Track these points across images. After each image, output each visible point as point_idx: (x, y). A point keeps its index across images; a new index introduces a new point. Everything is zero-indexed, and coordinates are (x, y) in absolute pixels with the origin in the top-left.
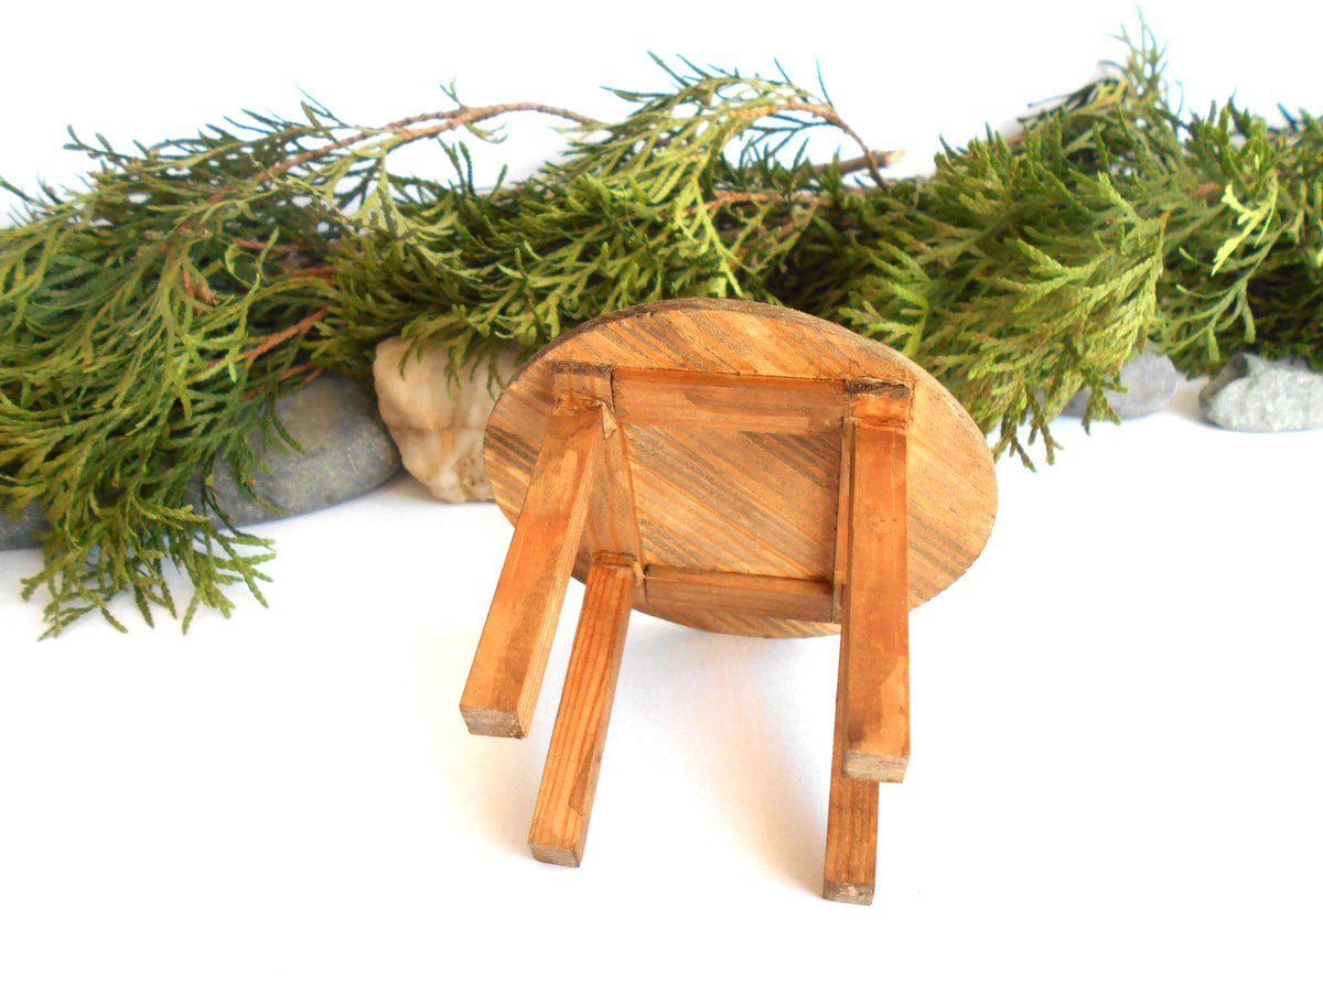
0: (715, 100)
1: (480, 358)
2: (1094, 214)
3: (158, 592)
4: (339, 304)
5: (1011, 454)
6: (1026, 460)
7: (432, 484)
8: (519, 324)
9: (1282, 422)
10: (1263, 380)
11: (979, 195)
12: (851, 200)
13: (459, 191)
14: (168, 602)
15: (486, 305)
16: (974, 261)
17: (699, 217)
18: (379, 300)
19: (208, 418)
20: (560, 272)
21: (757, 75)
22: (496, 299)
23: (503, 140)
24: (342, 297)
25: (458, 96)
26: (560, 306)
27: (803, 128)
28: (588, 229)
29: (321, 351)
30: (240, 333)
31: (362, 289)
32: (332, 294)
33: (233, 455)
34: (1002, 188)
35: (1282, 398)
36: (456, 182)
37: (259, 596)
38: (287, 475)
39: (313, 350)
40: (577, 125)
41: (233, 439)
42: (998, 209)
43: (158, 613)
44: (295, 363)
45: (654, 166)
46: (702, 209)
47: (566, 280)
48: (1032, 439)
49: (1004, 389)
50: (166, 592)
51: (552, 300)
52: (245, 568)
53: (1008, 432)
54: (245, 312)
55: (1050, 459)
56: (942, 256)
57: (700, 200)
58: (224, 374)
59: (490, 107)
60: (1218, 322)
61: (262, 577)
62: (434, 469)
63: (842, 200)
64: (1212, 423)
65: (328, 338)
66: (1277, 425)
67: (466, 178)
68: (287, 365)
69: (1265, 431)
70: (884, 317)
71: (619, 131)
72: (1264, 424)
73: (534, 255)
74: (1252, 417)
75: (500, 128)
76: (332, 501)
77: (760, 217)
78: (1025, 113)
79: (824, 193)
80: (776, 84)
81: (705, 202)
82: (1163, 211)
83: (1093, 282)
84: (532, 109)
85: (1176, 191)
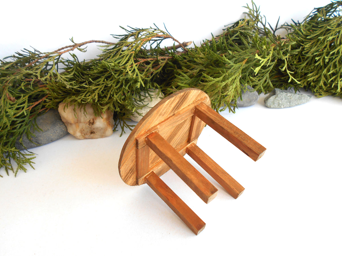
1: (82, 106)
3: (10, 167)
4: (50, 94)
7: (75, 135)
8: (88, 99)
9: (284, 106)
10: (279, 96)
11: (198, 58)
14: (12, 169)
15: (82, 94)
17: (133, 67)
19: (20, 124)
20: (99, 85)
21: (150, 27)
22: (84, 92)
23: (86, 51)
25: (74, 42)
26: (98, 94)
28: (106, 73)
29: (47, 105)
30: (26, 103)
32: (48, 92)
33: (26, 133)
34: (204, 56)
35: (284, 100)
37: (32, 167)
38: (40, 136)
39: (46, 105)
40: (106, 44)
41: (26, 129)
42: (204, 61)
43: (10, 172)
44: (42, 108)
45: (122, 55)
46: (134, 65)
47: (100, 87)
50: (12, 167)
51: (96, 92)
52: (28, 161)
54: (27, 98)
56: (194, 72)
57: (134, 63)
58: (23, 114)
59: (83, 43)
60: (263, 84)
61: (33, 163)
62: (75, 132)
63: (175, 56)
64: (267, 107)
65: (48, 102)
66: (282, 107)
68: (40, 109)
69: (280, 108)
71: (116, 45)
72: (279, 107)
73: (92, 81)
74: (276, 105)
75: (85, 48)
76: (52, 141)
77: (151, 65)
78: (224, 28)
79: (170, 55)
80: (155, 30)
81: (135, 63)
82: (245, 59)
83: (222, 81)
84: (94, 42)
85: (248, 54)
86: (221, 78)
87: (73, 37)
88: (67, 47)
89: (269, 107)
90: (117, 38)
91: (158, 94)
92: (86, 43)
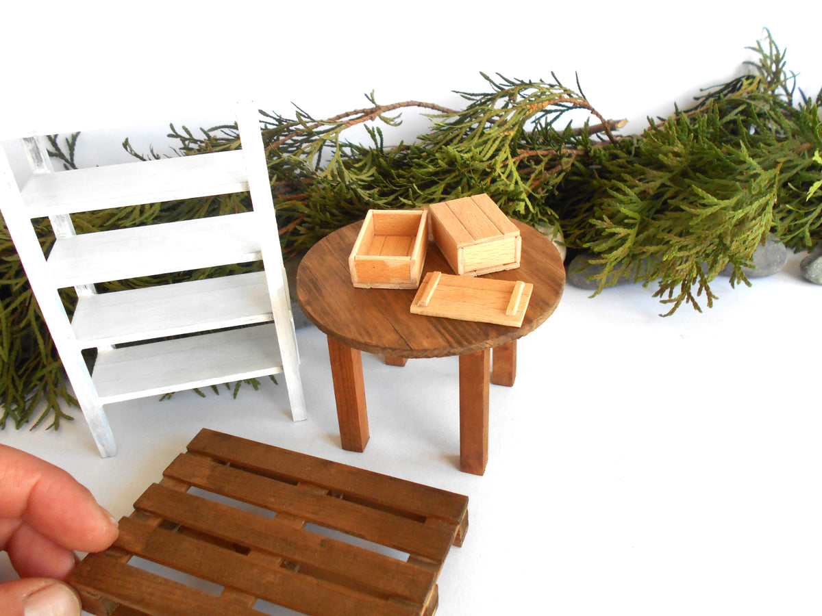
0: (519, 99)
2: (737, 167)
4: (310, 217)
5: (687, 302)
6: (696, 306)
11: (670, 155)
12: (595, 152)
13: (375, 152)
16: (667, 188)
17: (509, 167)
18: (332, 215)
21: (541, 80)
23: (400, 124)
24: (313, 213)
25: (376, 101)
27: (567, 110)
28: (448, 175)
29: (300, 241)
31: (324, 209)
32: (307, 211)
34: (684, 151)
36: (374, 147)
37: (273, 378)
39: (296, 241)
40: (440, 113)
42: (681, 162)
44: (285, 248)
45: (484, 138)
46: (511, 161)
48: (699, 293)
49: (683, 266)
53: (686, 289)
55: (710, 304)
56: (649, 188)
57: (510, 156)
59: (391, 104)
60: (811, 225)
63: (590, 151)
64: (808, 281)
65: (303, 234)
67: (379, 146)
70: (614, 224)
71: (464, 117)
73: (418, 191)
75: (398, 117)
77: (543, 164)
78: (699, 94)
79: (580, 147)
80: (552, 86)
81: (512, 157)
82: (778, 163)
83: (735, 208)
84: (414, 105)
85: (786, 151)
86: (732, 201)
87: (373, 91)
88: (356, 112)
89: (815, 282)
90: (469, 99)
91: (555, 236)
92: (400, 105)
